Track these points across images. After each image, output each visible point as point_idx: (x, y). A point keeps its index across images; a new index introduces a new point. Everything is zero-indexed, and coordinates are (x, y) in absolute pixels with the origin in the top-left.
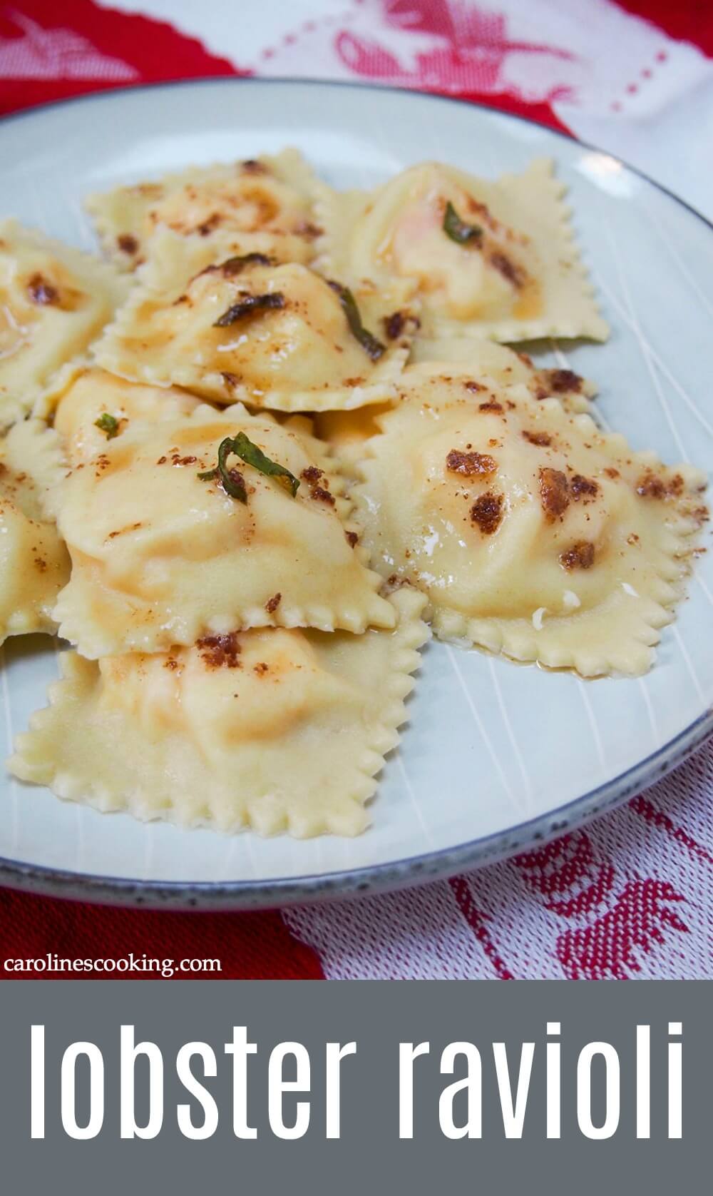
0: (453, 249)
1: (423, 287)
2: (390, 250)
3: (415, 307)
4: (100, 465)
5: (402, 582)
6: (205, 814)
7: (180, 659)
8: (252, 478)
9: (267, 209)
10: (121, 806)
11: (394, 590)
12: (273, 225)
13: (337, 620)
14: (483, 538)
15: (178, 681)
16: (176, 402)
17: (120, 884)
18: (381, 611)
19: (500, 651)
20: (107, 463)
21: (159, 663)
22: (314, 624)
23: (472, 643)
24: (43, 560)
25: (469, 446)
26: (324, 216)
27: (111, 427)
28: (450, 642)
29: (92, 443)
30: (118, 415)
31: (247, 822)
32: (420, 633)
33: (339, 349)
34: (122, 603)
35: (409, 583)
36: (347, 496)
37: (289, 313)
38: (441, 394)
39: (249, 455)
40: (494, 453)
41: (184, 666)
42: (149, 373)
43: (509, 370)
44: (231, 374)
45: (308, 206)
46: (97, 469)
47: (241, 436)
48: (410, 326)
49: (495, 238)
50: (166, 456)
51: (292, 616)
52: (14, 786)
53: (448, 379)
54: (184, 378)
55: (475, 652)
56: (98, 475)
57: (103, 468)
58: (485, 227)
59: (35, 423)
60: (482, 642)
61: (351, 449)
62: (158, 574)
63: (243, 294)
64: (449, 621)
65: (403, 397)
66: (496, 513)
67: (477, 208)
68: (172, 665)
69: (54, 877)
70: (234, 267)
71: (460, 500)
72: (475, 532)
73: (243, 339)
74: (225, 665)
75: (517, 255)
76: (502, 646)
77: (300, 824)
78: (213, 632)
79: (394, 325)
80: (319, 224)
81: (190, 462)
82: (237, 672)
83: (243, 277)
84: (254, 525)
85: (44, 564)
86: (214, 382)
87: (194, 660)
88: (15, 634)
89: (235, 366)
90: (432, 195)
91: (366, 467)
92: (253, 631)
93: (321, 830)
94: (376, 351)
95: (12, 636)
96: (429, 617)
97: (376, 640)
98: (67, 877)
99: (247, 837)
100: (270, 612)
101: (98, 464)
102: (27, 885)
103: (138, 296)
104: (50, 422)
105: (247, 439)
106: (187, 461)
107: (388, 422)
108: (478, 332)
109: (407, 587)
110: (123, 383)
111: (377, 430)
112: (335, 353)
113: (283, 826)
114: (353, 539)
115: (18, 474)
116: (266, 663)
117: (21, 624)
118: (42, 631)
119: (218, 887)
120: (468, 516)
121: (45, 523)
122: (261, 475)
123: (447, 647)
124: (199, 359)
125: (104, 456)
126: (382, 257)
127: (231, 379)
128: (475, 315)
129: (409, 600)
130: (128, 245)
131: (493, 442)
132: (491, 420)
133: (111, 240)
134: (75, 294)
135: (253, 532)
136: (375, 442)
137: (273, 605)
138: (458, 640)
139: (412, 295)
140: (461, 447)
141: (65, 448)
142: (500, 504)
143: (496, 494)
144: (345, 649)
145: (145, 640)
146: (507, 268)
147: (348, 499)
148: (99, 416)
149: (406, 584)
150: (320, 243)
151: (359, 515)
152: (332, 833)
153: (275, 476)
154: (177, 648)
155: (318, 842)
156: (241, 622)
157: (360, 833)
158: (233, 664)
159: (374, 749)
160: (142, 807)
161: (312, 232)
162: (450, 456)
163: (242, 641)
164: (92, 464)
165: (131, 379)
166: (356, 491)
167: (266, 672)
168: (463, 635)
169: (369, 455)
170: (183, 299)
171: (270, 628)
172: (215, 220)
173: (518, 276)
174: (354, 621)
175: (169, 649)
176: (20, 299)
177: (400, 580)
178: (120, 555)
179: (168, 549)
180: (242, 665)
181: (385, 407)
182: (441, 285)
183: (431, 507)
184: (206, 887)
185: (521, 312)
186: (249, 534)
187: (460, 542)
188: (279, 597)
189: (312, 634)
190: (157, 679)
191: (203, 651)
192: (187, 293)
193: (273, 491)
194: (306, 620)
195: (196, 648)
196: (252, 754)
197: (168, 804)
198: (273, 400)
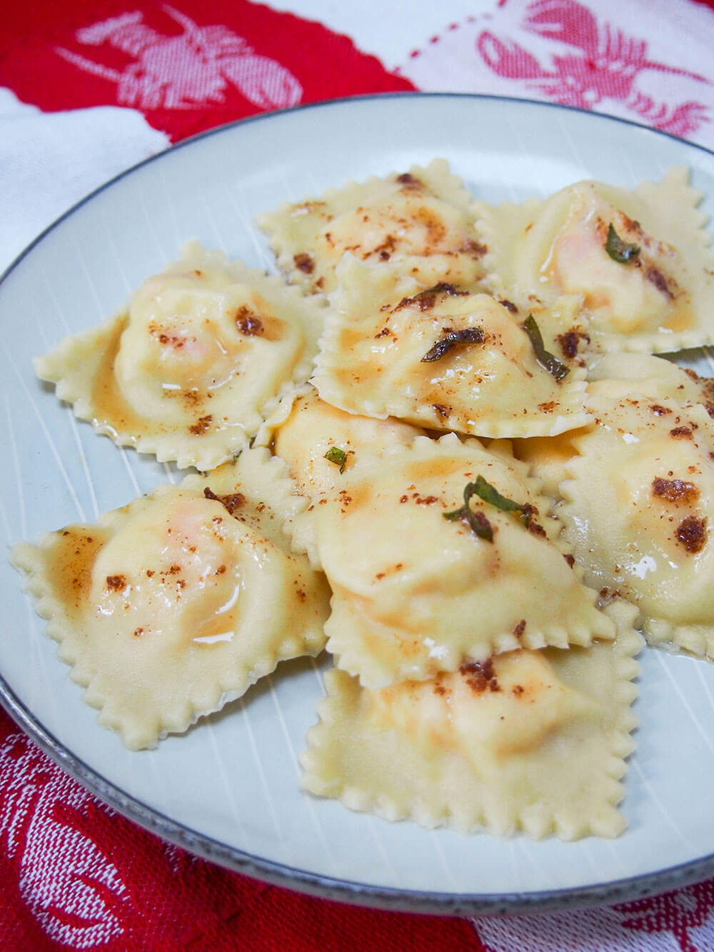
0: (615, 267)
1: (589, 302)
2: (553, 266)
3: (583, 323)
4: (343, 501)
5: (614, 595)
6: (481, 821)
7: (445, 684)
8: (495, 517)
9: (434, 228)
10: (406, 816)
11: (608, 603)
12: (442, 246)
13: (570, 636)
14: (687, 555)
15: (447, 708)
16: (395, 432)
17: (441, 899)
18: (603, 624)
19: (705, 655)
20: (349, 499)
21: (428, 691)
22: (553, 643)
23: (678, 649)
24: (303, 591)
25: (671, 473)
26: (486, 233)
27: (339, 459)
28: (657, 647)
29: (326, 476)
30: (342, 447)
31: (519, 828)
32: (634, 641)
33: (530, 375)
34: (389, 636)
35: (620, 595)
36: (555, 517)
37: (488, 346)
38: (632, 418)
39: (488, 496)
40: (695, 479)
41: (450, 691)
42: (368, 407)
43: (682, 387)
44: (443, 406)
45: (470, 223)
46: (341, 505)
47: (480, 479)
48: (583, 342)
49: (649, 253)
50: (405, 494)
51: (536, 640)
52: (307, 799)
53: (636, 402)
54: (401, 411)
55: (682, 657)
56: (343, 511)
57: (347, 504)
58: (641, 245)
59: (260, 451)
60: (689, 647)
61: (550, 469)
62: (422, 609)
63: (447, 330)
64: (658, 629)
65: (598, 421)
66: (701, 535)
67: (632, 226)
68: (441, 691)
69: (382, 895)
70: (427, 299)
71: (665, 522)
72: (681, 550)
73: (450, 373)
74: (488, 689)
75: (669, 267)
76: (706, 650)
77: (567, 828)
78: (473, 658)
79: (570, 343)
80: (482, 242)
81: (433, 502)
82: (499, 695)
83: (438, 310)
84: (499, 559)
85: (304, 595)
86: (427, 413)
87: (459, 685)
88: (285, 660)
89: (444, 398)
90: (590, 216)
91: (568, 488)
92: (506, 655)
93: (586, 833)
94: (560, 374)
95: (283, 661)
96: (640, 626)
97: (600, 652)
98: (393, 893)
99: (521, 841)
100: (518, 637)
101: (341, 501)
102: (359, 901)
103: (332, 323)
104: (272, 448)
105: (484, 480)
106: (430, 500)
107: (586, 445)
108: (641, 344)
109: (620, 601)
110: (344, 415)
111: (574, 452)
112: (527, 379)
113: (551, 830)
114: (571, 560)
115: (256, 504)
116: (522, 685)
117: (290, 650)
118: (307, 654)
119: (524, 897)
120: (672, 535)
121: (296, 554)
122: (499, 512)
123: (656, 652)
124: (409, 391)
125: (344, 492)
126: (546, 274)
127: (442, 410)
128: (637, 328)
129: (624, 612)
130: (305, 264)
131: (692, 469)
132: (683, 445)
133: (287, 258)
134: (275, 322)
135: (498, 566)
136: (574, 464)
137: (520, 630)
138: (667, 646)
139: (578, 312)
140: (664, 476)
141: (293, 476)
142: (703, 526)
143: (700, 517)
144: (574, 662)
145: (415, 669)
146: (660, 281)
147: (556, 519)
148: (327, 449)
149: (617, 596)
150: (487, 260)
151: (569, 533)
152: (594, 835)
153: (511, 512)
154: (441, 675)
155: (584, 843)
156: (494, 647)
157: (620, 835)
158: (495, 688)
159: (616, 755)
160: (424, 816)
161: (477, 249)
162: (655, 483)
163: (497, 667)
164: (335, 500)
165: (351, 411)
166: (563, 511)
167: (522, 694)
168: (670, 640)
169: (570, 477)
170: (386, 332)
171: (517, 651)
172: (391, 242)
173: (671, 289)
174: (584, 637)
175: (436, 675)
176: (230, 332)
177: (611, 593)
178: (387, 595)
179: (430, 587)
180: (502, 688)
181: (582, 431)
182: (606, 302)
183: (634, 526)
184: (513, 898)
185: (676, 323)
186: (494, 568)
187: (671, 563)
188: (524, 623)
189: (551, 653)
190: (428, 706)
191: (466, 678)
192: (388, 325)
193: (512, 526)
194: (546, 641)
195: (459, 674)
196: (518, 768)
197: (447, 813)
198: (481, 430)
